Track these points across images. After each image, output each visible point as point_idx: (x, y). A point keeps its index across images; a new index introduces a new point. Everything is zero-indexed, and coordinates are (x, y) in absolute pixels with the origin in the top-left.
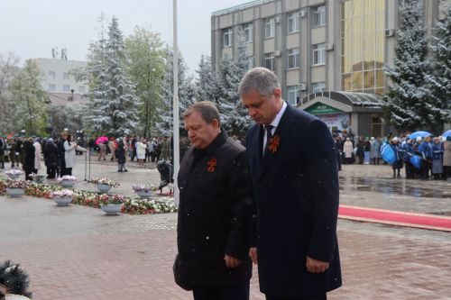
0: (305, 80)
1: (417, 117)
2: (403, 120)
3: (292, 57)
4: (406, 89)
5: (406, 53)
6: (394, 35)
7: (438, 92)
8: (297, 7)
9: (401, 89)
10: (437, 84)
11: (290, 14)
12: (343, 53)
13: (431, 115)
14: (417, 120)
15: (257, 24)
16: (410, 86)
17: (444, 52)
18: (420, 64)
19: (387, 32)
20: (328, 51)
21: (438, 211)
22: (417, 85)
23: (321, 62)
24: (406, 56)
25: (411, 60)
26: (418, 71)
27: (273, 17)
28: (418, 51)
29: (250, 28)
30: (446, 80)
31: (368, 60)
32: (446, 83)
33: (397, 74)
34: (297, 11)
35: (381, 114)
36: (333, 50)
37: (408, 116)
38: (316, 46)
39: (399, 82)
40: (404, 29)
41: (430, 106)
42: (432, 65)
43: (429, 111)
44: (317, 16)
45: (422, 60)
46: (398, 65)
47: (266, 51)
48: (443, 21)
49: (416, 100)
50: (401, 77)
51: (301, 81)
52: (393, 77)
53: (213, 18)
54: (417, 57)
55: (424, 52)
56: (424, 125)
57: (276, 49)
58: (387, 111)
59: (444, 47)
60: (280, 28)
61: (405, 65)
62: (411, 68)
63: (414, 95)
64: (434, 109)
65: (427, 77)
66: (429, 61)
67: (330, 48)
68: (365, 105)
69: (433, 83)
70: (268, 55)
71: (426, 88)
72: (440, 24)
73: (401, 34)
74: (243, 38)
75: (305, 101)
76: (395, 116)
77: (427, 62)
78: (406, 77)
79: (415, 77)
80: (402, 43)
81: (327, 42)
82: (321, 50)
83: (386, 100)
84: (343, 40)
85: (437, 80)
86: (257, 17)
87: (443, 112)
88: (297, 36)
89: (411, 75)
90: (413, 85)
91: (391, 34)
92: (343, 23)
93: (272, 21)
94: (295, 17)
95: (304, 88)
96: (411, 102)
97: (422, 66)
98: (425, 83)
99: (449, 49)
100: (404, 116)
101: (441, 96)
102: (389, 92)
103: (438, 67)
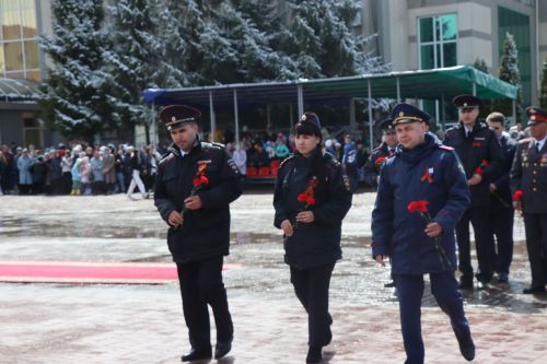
1: (96, 117)
2: (75, 122)
4: (77, 73)
5: (71, 16)
7: (124, 78)
9: (68, 73)
10: (122, 66)
13: (116, 114)
14: (96, 122)
16: (81, 68)
17: (129, 17)
18: (95, 33)
21: (138, 256)
22: (93, 68)
24: (71, 20)
25: (80, 28)
26: (93, 44)
28: (89, 13)
30: (134, 60)
31: (8, 22)
32: (135, 65)
33: (59, 49)
35: (38, 113)
37: (82, 116)
39: (64, 62)
41: (113, 99)
42: (113, 35)
43: (112, 108)
45: (97, 27)
46: (61, 34)
49: (91, 90)
50: (66, 53)
52: (53, 53)
54: (89, 22)
55: (98, 16)
56: (107, 129)
58: (48, 109)
59: (127, 9)
61: (71, 35)
62: (80, 40)
63: (89, 83)
64: (120, 104)
65: (106, 54)
66: (107, 29)
68: (10, 99)
69: (116, 64)
71: (105, 72)
76: (61, 115)
77: (104, 31)
78: (74, 53)
79: (89, 54)
83: (44, 90)
85: (122, 60)
89: (82, 51)
90: (86, 68)
96: (85, 93)
97: (98, 36)
98: (104, 64)
99: (136, 12)
100: (76, 116)
101: (129, 85)
102: (47, 77)
103: (122, 40)
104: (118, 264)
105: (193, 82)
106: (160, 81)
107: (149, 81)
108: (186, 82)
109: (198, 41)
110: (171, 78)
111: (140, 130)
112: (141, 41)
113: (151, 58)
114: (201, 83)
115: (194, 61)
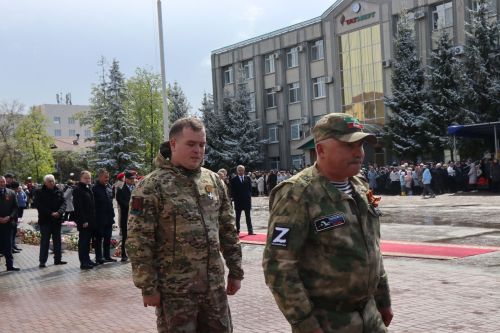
0: (307, 113)
1: (418, 145)
2: (404, 149)
3: (292, 91)
4: (406, 118)
5: (403, 83)
6: (390, 66)
7: (436, 120)
8: (295, 43)
9: (400, 118)
10: (435, 112)
11: (288, 49)
12: (343, 86)
13: (430, 143)
14: (418, 149)
15: (257, 60)
16: (409, 115)
17: (439, 80)
19: (384, 64)
20: (328, 84)
21: (434, 238)
22: (416, 114)
23: (322, 95)
24: (403, 86)
25: (408, 90)
26: (417, 100)
27: (271, 53)
28: (414, 81)
29: (250, 64)
30: (443, 108)
31: (367, 90)
32: (442, 112)
33: (396, 104)
34: (295, 46)
35: (382, 143)
36: (332, 82)
37: (409, 145)
38: (315, 80)
39: (398, 112)
40: (399, 60)
41: (429, 133)
42: (429, 93)
43: (428, 139)
44: (315, 50)
45: (419, 89)
47: (267, 87)
48: (436, 51)
49: (415, 128)
50: (400, 106)
51: (303, 115)
52: (392, 107)
53: (214, 57)
54: (414, 86)
55: (420, 81)
56: (425, 152)
57: (277, 84)
58: (389, 141)
59: (439, 75)
60: (280, 63)
61: (403, 95)
62: (409, 97)
63: (413, 124)
64: (433, 136)
65: (425, 105)
66: (425, 89)
67: (329, 81)
69: (431, 111)
70: (269, 90)
71: (424, 116)
72: (433, 53)
73: (397, 64)
74: (244, 76)
75: (308, 134)
76: (396, 145)
77: (424, 91)
78: (404, 106)
79: (414, 106)
80: (398, 73)
81: (326, 75)
82: (321, 83)
83: (386, 130)
84: (342, 73)
85: (435, 108)
86: (256, 53)
87: (442, 139)
88: (297, 71)
89: (410, 104)
90: (412, 114)
91: (387, 65)
92: (341, 55)
93: (271, 57)
94: (294, 52)
95: (306, 122)
96: (411, 131)
97: (419, 94)
98: (423, 111)
99: (445, 77)
100: (405, 144)
101: (439, 124)
102: (389, 122)
103: (435, 95)
104: (419, 244)
105: (483, 120)
106: (460, 120)
107: (453, 120)
108: (478, 120)
109: (487, 92)
110: (467, 118)
111: (447, 153)
112: (447, 95)
113: (454, 106)
114: (489, 120)
115: (484, 106)
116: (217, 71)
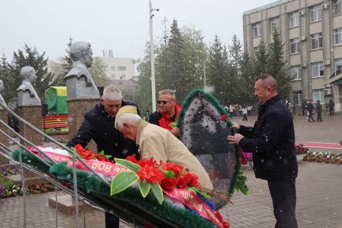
0: (328, 57)
3: (314, 40)
15: (283, 18)
27: (297, 11)
29: (277, 21)
47: (291, 37)
51: (325, 58)
53: (245, 16)
57: (301, 35)
60: (304, 19)
70: (293, 40)
86: (283, 12)
88: (320, 24)
93: (296, 15)
116: (248, 28)
